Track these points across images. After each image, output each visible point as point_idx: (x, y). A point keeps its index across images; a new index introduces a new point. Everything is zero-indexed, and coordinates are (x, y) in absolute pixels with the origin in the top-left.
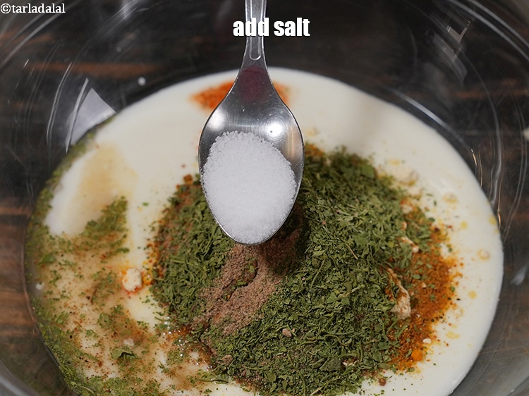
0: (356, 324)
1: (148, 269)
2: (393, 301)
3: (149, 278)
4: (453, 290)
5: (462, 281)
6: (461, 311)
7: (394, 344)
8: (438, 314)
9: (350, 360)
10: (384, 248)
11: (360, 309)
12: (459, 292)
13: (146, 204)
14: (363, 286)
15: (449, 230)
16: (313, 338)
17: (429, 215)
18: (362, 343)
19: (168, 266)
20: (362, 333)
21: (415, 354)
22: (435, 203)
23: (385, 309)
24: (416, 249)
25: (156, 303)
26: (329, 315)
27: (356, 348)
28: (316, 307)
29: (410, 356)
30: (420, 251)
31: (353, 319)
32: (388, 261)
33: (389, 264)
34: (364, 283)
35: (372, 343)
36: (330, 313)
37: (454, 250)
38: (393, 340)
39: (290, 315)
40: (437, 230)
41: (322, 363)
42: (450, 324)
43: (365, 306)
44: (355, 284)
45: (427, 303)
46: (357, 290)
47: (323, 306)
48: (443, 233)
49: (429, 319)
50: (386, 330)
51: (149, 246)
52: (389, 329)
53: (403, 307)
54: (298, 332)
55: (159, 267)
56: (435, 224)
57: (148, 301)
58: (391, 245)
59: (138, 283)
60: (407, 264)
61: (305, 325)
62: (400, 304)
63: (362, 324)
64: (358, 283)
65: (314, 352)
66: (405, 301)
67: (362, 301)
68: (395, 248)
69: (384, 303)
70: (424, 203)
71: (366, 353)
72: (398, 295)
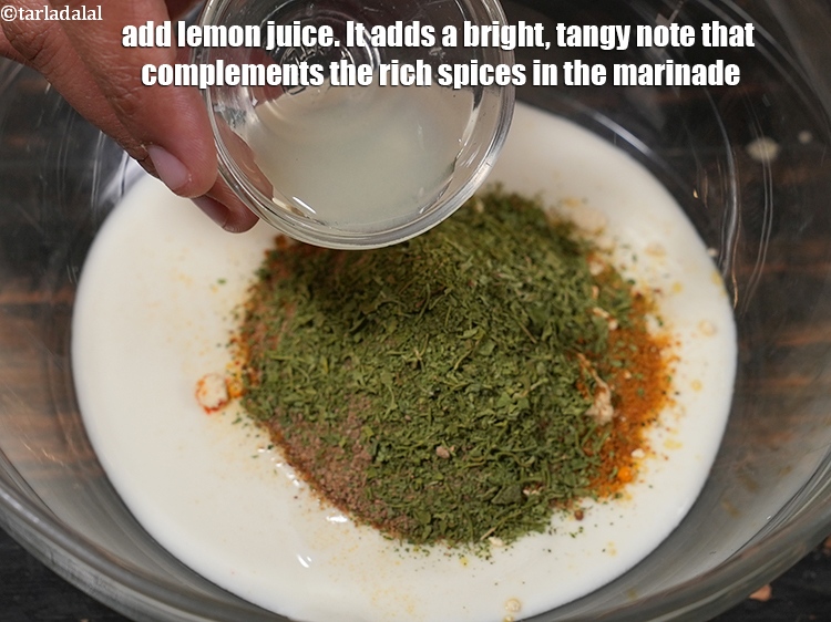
0: (539, 435)
1: (235, 375)
2: (588, 400)
3: (238, 388)
4: (668, 379)
5: (681, 368)
6: (683, 409)
7: (592, 460)
8: (650, 415)
9: (533, 486)
10: (570, 324)
11: (543, 413)
12: (678, 382)
13: (222, 282)
14: (546, 380)
15: (657, 296)
16: (481, 459)
17: (627, 275)
18: (549, 462)
19: (264, 368)
20: (548, 447)
21: (624, 473)
22: (635, 258)
23: (577, 411)
24: (613, 325)
25: (251, 422)
26: (500, 424)
27: (540, 469)
28: (482, 414)
29: (616, 476)
30: (619, 328)
31: (534, 429)
32: (577, 342)
33: (579, 347)
34: (547, 376)
35: (562, 461)
36: (502, 421)
37: (666, 323)
38: (590, 455)
39: (446, 427)
40: (639, 297)
41: (496, 493)
42: (668, 429)
43: (549, 408)
44: (535, 378)
45: (632, 401)
46: (539, 387)
47: (492, 412)
48: (649, 300)
49: (638, 423)
50: (580, 442)
51: (233, 341)
52: (585, 439)
53: (603, 409)
54: (459, 451)
55: (250, 370)
56: (637, 288)
57: (239, 420)
58: (579, 320)
59: (222, 395)
60: (604, 346)
61: (468, 440)
62: (599, 404)
63: (547, 435)
64: (539, 377)
65: (482, 478)
66: (604, 398)
67: (546, 403)
68: (586, 324)
69: (576, 403)
70: (619, 259)
71: (554, 476)
72: (596, 391)
